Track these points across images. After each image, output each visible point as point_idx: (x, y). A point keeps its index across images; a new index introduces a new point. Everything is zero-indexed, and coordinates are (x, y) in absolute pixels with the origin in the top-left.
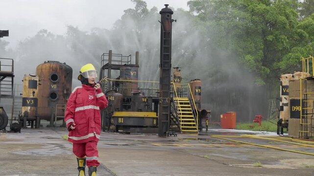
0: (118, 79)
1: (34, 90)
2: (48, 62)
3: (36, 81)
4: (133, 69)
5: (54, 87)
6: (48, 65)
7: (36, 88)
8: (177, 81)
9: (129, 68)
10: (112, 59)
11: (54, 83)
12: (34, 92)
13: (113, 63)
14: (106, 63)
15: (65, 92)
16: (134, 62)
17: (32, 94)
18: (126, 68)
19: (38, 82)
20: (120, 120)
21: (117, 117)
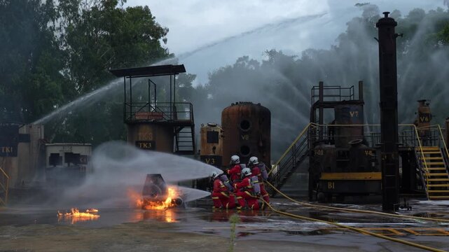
0: (333, 123)
1: (215, 145)
2: (237, 103)
3: (218, 132)
4: (353, 107)
5: (246, 137)
6: (235, 108)
7: (218, 143)
8: (424, 121)
9: (347, 106)
10: (324, 94)
11: (246, 133)
12: (214, 148)
13: (325, 99)
14: (316, 99)
15: (261, 144)
16: (357, 98)
17: (212, 151)
18: (342, 108)
19: (220, 134)
20: (330, 186)
21: (326, 182)
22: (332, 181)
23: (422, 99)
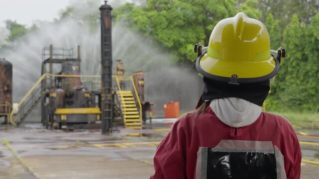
0: (60, 73)
4: (75, 63)
8: (120, 74)
9: (71, 62)
10: (53, 53)
13: (54, 57)
14: (47, 57)
15: (6, 89)
16: (76, 57)
18: (67, 63)
20: (63, 118)
21: (60, 115)
22: (64, 114)
23: (119, 59)
